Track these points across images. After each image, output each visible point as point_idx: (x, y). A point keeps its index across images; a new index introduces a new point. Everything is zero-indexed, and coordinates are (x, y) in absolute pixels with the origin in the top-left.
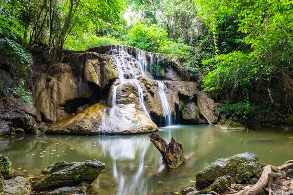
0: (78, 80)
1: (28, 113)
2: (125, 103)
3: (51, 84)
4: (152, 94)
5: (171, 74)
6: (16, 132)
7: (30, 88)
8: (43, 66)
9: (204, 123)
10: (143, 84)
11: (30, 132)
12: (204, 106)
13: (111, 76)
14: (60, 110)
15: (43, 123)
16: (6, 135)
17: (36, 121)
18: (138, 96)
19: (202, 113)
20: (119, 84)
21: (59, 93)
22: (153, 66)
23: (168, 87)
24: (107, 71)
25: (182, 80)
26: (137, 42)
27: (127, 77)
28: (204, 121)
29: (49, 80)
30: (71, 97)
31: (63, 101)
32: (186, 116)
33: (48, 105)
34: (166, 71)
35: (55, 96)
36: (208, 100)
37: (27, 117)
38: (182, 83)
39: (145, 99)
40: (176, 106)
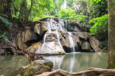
0: (33, 33)
1: (12, 46)
2: (50, 41)
3: (22, 34)
4: (65, 38)
5: (76, 29)
6: (7, 53)
7: (15, 37)
8: (21, 28)
9: (93, 52)
10: (60, 33)
11: (12, 54)
12: (94, 43)
13: (44, 30)
14: (24, 45)
15: (18, 50)
16: (3, 54)
17: (16, 49)
18: (57, 39)
19: (92, 47)
20: (48, 33)
21: (24, 38)
22: (67, 26)
23: (74, 35)
24: (43, 28)
25: (82, 31)
26: (63, 17)
27: (52, 30)
28: (93, 51)
29: (22, 33)
30: (29, 40)
31: (25, 41)
32: (83, 48)
33: (20, 43)
34: (74, 28)
35: (23, 39)
36: (96, 41)
37: (12, 47)
38: (81, 33)
39: (61, 40)
40: (78, 43)
